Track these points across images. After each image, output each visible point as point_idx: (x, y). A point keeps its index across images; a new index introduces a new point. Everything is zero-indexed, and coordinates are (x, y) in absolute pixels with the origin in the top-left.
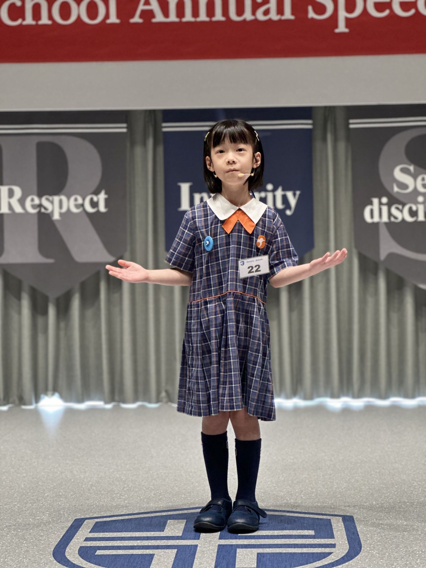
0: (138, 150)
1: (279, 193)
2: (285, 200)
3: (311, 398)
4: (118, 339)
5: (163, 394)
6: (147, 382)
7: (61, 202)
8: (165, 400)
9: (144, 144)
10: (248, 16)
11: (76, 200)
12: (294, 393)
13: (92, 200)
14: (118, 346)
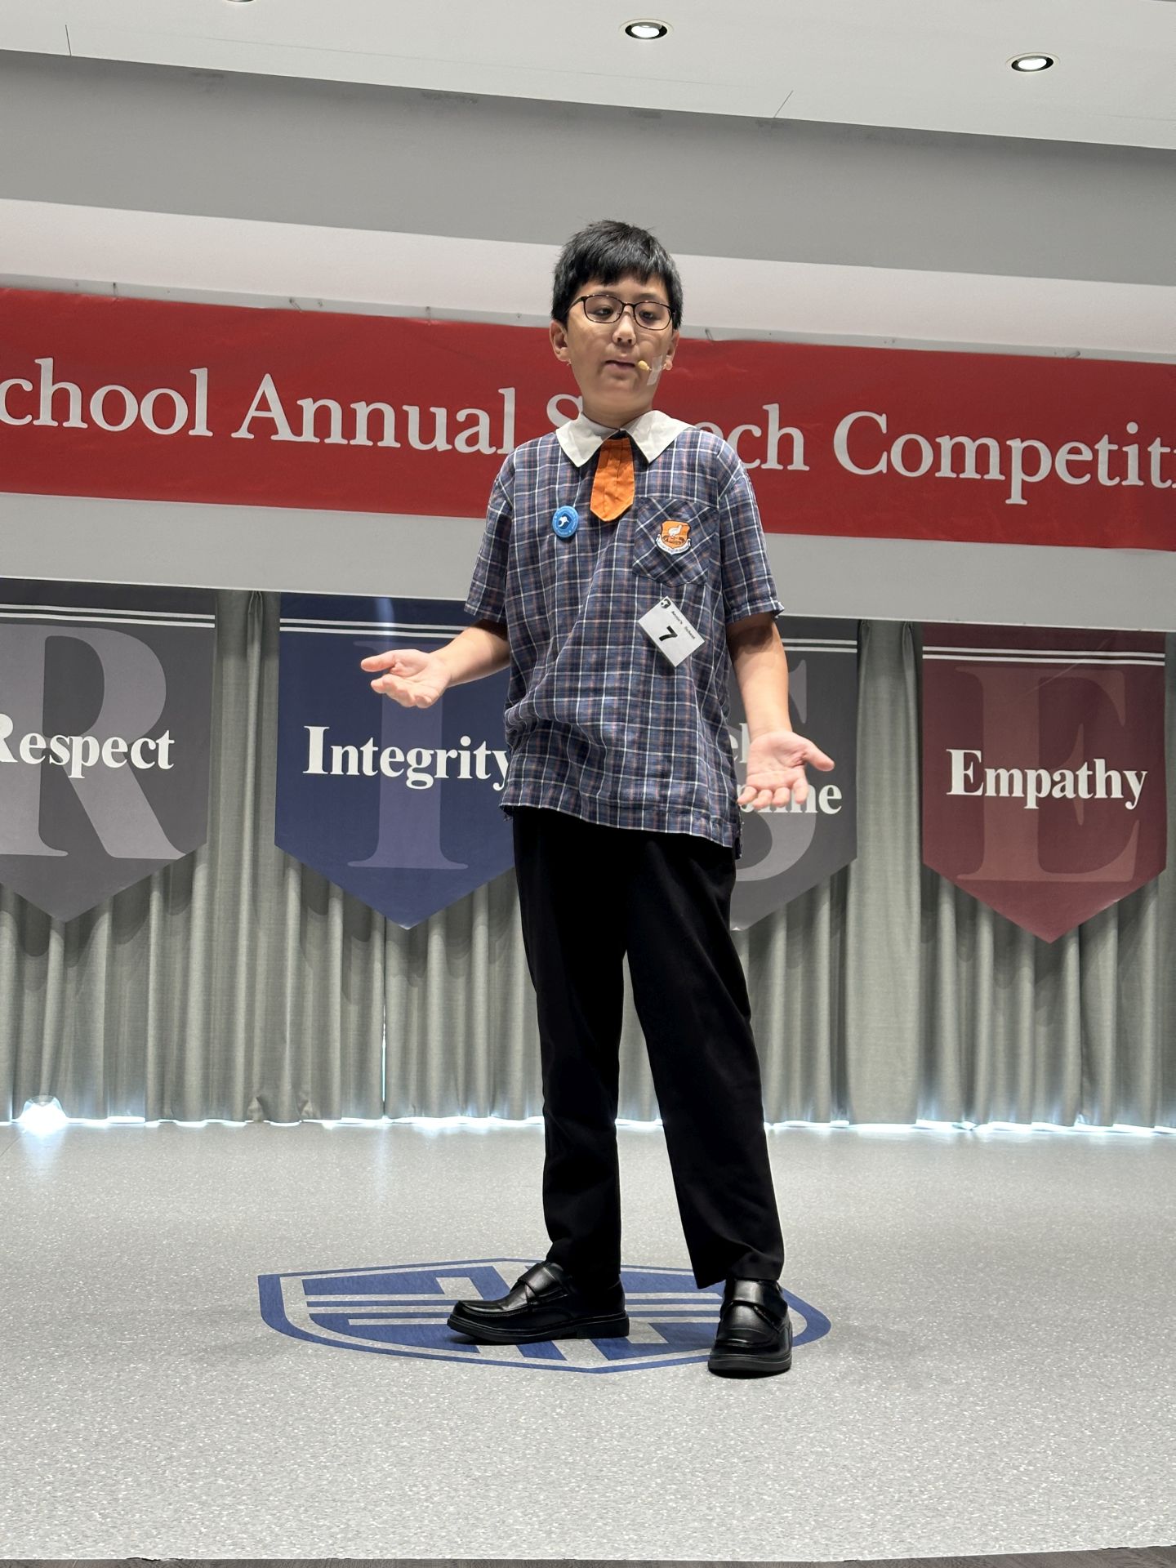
0: (231, 665)
1: (482, 752)
2: (491, 762)
3: (522, 1118)
4: (177, 1003)
5: (255, 1105)
6: (227, 1081)
7: (86, 746)
8: (256, 1116)
9: (244, 654)
10: (440, 443)
11: (115, 745)
12: (492, 1105)
13: (145, 745)
14: (176, 1015)
